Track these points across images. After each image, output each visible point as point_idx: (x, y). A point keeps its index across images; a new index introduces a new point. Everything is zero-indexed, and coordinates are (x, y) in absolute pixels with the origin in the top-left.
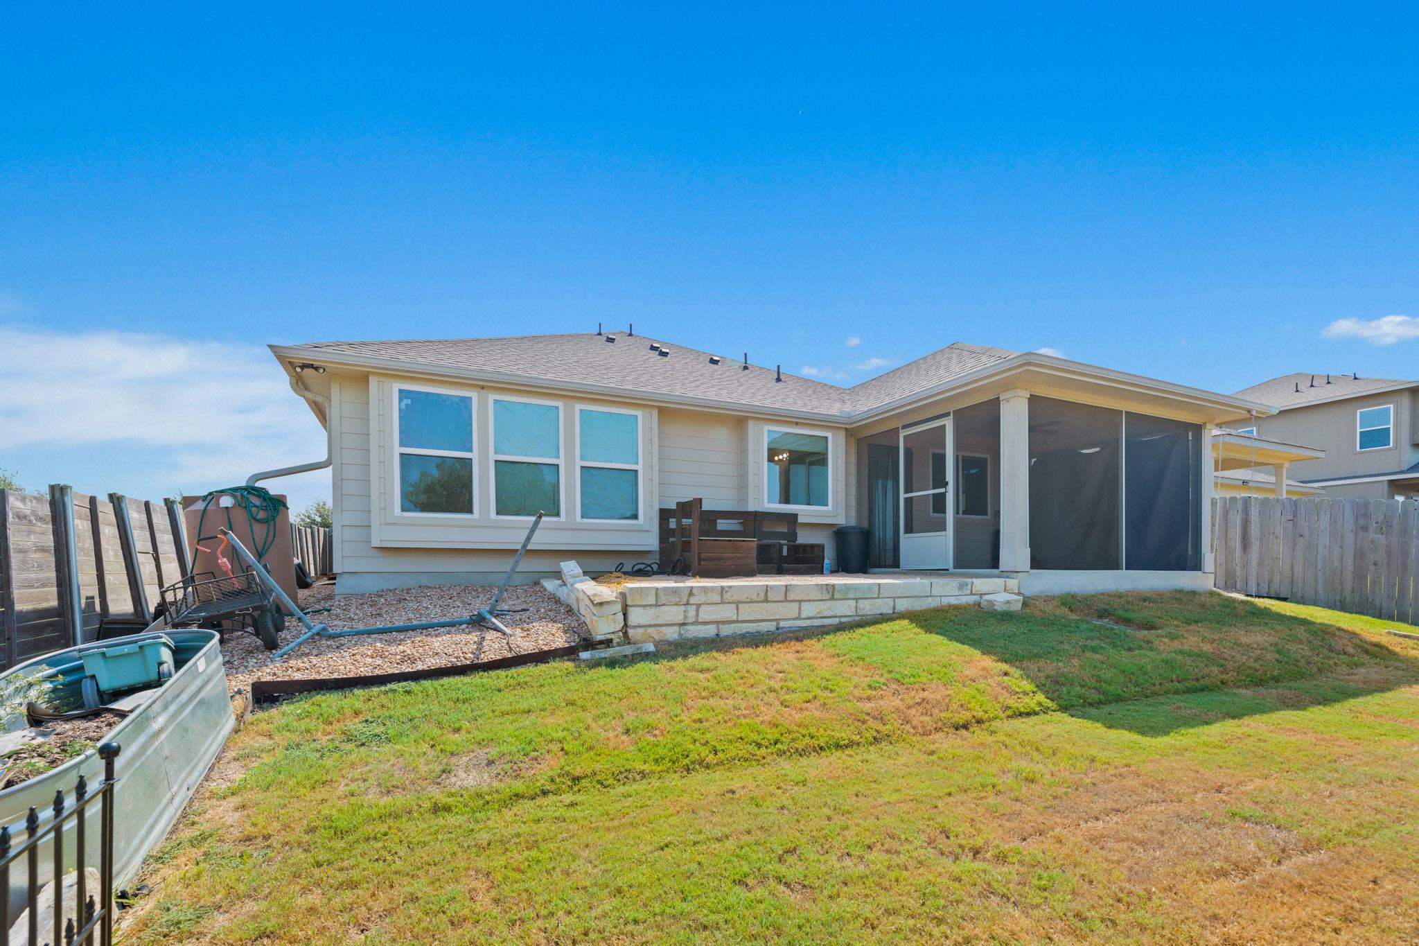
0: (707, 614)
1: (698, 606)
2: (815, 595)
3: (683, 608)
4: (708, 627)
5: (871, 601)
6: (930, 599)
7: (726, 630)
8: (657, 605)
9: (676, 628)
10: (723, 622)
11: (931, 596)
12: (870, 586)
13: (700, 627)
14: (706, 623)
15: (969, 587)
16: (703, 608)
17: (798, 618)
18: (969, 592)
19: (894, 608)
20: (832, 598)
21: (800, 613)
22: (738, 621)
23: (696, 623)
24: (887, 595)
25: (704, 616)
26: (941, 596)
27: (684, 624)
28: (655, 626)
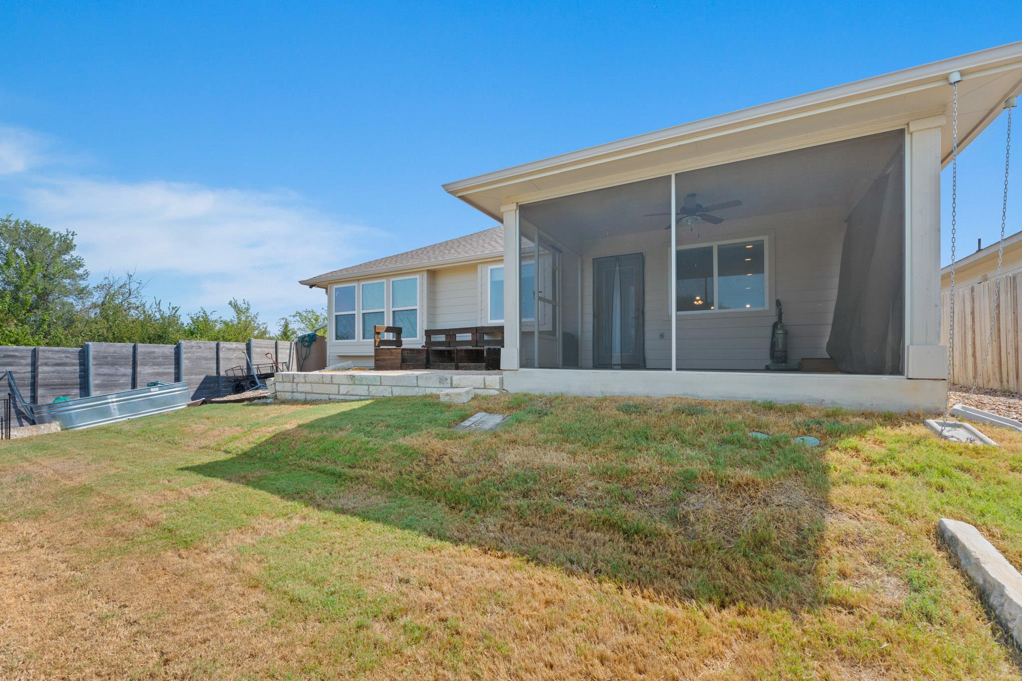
0: (301, 388)
1: (297, 383)
2: (345, 381)
3: (291, 384)
4: (302, 394)
5: (376, 387)
6: (417, 389)
7: (309, 397)
8: (283, 382)
9: (290, 393)
10: (308, 393)
11: (417, 386)
12: (375, 377)
13: (299, 394)
14: (301, 392)
15: (449, 381)
16: (299, 385)
17: (338, 394)
18: (449, 385)
19: (392, 392)
20: (354, 384)
21: (339, 392)
22: (312, 393)
23: (297, 392)
24: (386, 384)
25: (300, 389)
26: (426, 387)
27: (293, 392)
28: (283, 392)
